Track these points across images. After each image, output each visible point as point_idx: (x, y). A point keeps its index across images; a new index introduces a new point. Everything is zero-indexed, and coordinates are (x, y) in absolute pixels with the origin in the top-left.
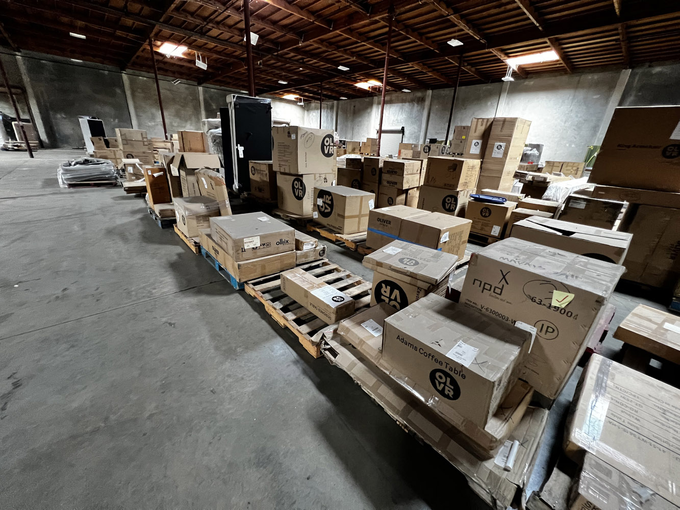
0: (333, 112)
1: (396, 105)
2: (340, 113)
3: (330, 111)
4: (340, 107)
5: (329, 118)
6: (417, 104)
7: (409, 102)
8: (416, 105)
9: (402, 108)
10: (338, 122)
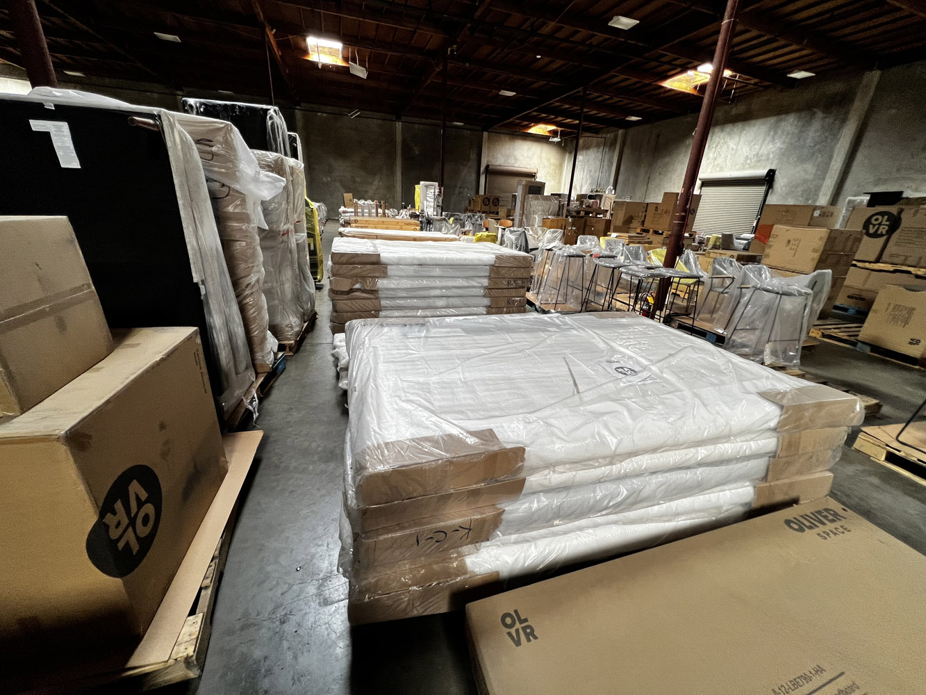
0: (614, 151)
1: (759, 122)
2: (627, 151)
3: (609, 150)
4: (629, 140)
5: (606, 163)
6: (824, 112)
7: (799, 110)
8: (820, 115)
9: (775, 128)
10: (622, 168)
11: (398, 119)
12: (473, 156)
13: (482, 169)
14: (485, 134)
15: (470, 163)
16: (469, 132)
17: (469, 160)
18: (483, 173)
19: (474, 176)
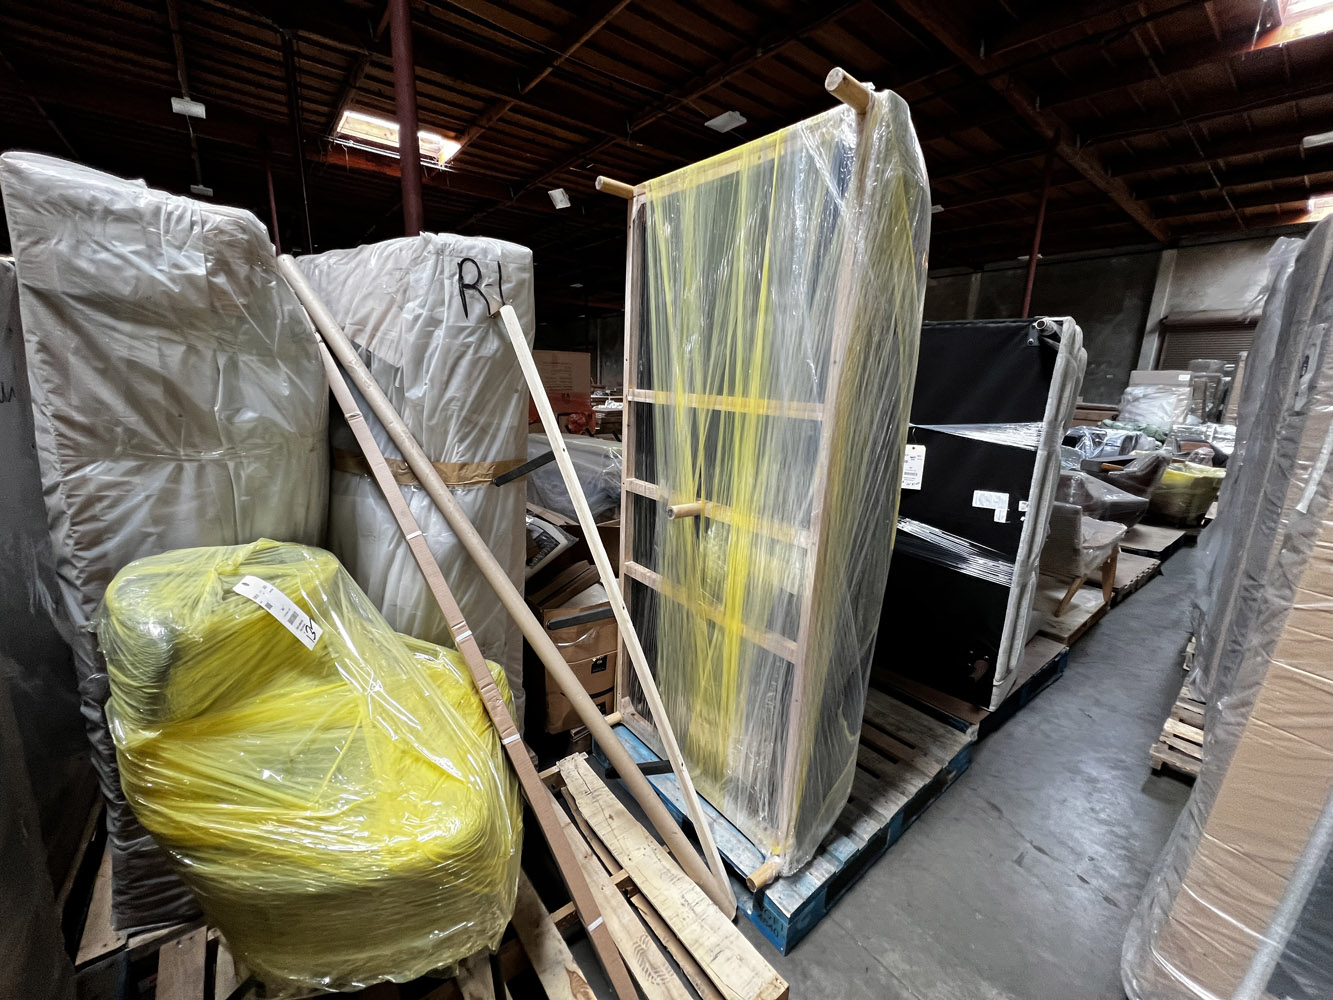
11: (978, 268)
12: (1131, 302)
13: (1151, 323)
14: (1169, 255)
15: (1120, 317)
16: (1124, 260)
17: (1119, 310)
18: (1152, 332)
19: (1129, 339)
